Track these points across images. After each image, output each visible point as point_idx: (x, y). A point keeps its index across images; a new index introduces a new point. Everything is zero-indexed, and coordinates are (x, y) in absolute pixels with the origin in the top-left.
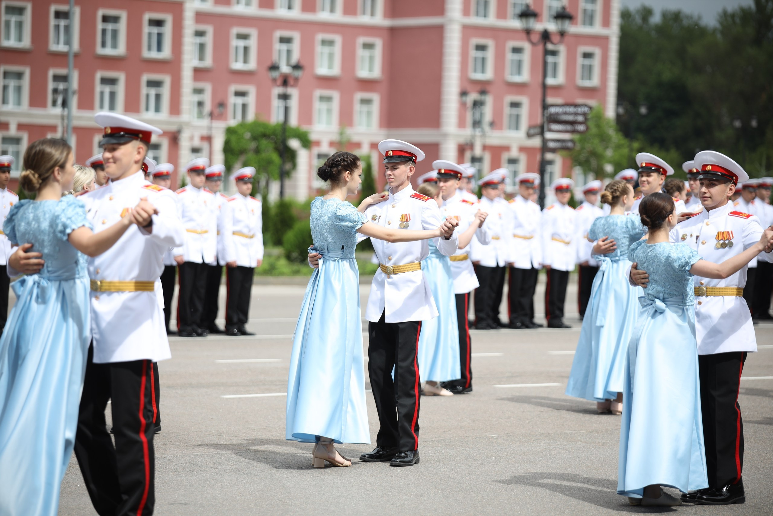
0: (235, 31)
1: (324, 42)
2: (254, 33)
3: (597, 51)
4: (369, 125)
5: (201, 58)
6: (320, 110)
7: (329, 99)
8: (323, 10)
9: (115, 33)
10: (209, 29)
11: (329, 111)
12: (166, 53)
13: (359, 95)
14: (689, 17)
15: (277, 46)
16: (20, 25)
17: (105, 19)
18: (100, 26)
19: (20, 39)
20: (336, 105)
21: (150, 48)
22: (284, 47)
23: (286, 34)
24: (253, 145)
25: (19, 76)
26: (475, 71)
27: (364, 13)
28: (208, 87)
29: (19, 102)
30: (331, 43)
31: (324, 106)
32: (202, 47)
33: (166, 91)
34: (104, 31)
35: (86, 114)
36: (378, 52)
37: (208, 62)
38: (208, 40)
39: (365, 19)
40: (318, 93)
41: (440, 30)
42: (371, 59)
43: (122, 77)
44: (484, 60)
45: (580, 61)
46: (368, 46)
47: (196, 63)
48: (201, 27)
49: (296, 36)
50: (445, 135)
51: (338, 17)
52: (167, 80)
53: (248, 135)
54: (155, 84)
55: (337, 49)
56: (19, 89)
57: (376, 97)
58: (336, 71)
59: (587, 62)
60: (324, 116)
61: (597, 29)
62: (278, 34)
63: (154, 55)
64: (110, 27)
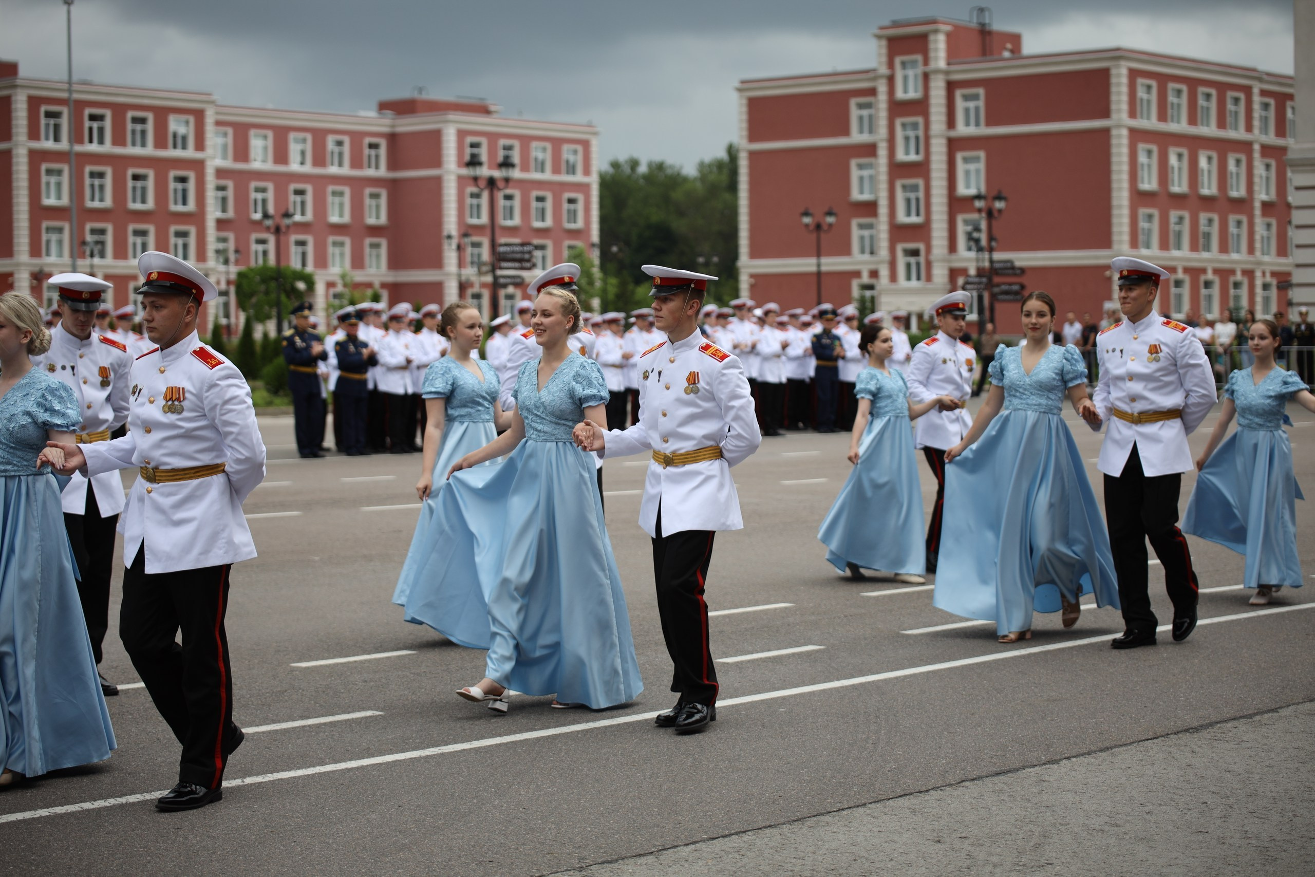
0: (253, 185)
1: (334, 193)
2: (270, 186)
3: (580, 197)
4: (378, 267)
5: (224, 210)
6: (333, 255)
7: (342, 244)
8: (332, 164)
9: (144, 190)
10: (230, 184)
11: (342, 255)
12: (191, 206)
13: (368, 241)
14: (671, 167)
15: (292, 198)
16: (59, 185)
17: (136, 177)
18: (130, 183)
19: (59, 197)
20: (347, 249)
21: (176, 203)
22: (298, 199)
23: (300, 186)
24: (262, 288)
25: (60, 230)
26: (471, 217)
27: (369, 167)
28: (231, 236)
29: (60, 255)
30: (341, 194)
31: (337, 250)
32: (224, 200)
33: (192, 241)
34: (134, 188)
35: (121, 263)
36: (383, 201)
37: (230, 214)
38: (230, 194)
39: (371, 172)
40: (331, 239)
41: (438, 182)
42: (378, 207)
43: (151, 229)
44: (479, 206)
45: (566, 206)
46: (375, 196)
47: (219, 214)
48: (223, 182)
49: (309, 188)
50: (448, 274)
51: (346, 170)
52: (193, 230)
53: (258, 278)
54: (183, 234)
55: (347, 199)
56: (60, 243)
57: (384, 243)
58: (346, 219)
59: (572, 206)
60: (337, 258)
61: (579, 178)
62: (293, 187)
63: (180, 208)
64: (139, 184)
